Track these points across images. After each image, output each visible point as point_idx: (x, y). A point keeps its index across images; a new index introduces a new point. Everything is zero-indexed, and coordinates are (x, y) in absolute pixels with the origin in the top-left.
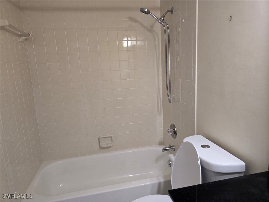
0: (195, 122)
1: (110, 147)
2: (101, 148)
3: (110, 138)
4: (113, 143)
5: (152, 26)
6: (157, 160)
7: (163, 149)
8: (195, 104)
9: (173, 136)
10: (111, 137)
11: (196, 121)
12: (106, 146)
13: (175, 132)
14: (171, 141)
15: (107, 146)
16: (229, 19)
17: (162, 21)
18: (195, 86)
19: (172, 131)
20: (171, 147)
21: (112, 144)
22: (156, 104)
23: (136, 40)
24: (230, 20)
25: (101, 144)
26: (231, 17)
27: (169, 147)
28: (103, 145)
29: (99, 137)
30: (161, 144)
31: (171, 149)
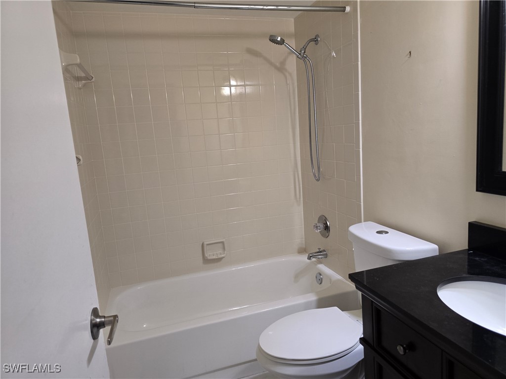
0: (360, 205)
1: (222, 258)
2: (206, 261)
3: (220, 245)
4: (226, 252)
5: (283, 63)
6: (297, 277)
7: (309, 255)
8: (360, 178)
9: (323, 235)
10: (223, 243)
11: (362, 204)
12: (214, 257)
13: (327, 228)
14: (319, 242)
15: (217, 258)
16: (407, 55)
17: (302, 55)
18: (359, 151)
19: (322, 226)
20: (321, 252)
21: (224, 254)
22: (293, 186)
23: (245, 86)
24: (409, 56)
25: (206, 255)
26: (410, 52)
27: (318, 252)
28: (210, 255)
29: (203, 245)
30: (301, 251)
31: (321, 254)
